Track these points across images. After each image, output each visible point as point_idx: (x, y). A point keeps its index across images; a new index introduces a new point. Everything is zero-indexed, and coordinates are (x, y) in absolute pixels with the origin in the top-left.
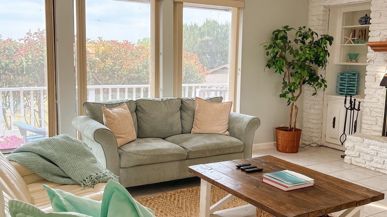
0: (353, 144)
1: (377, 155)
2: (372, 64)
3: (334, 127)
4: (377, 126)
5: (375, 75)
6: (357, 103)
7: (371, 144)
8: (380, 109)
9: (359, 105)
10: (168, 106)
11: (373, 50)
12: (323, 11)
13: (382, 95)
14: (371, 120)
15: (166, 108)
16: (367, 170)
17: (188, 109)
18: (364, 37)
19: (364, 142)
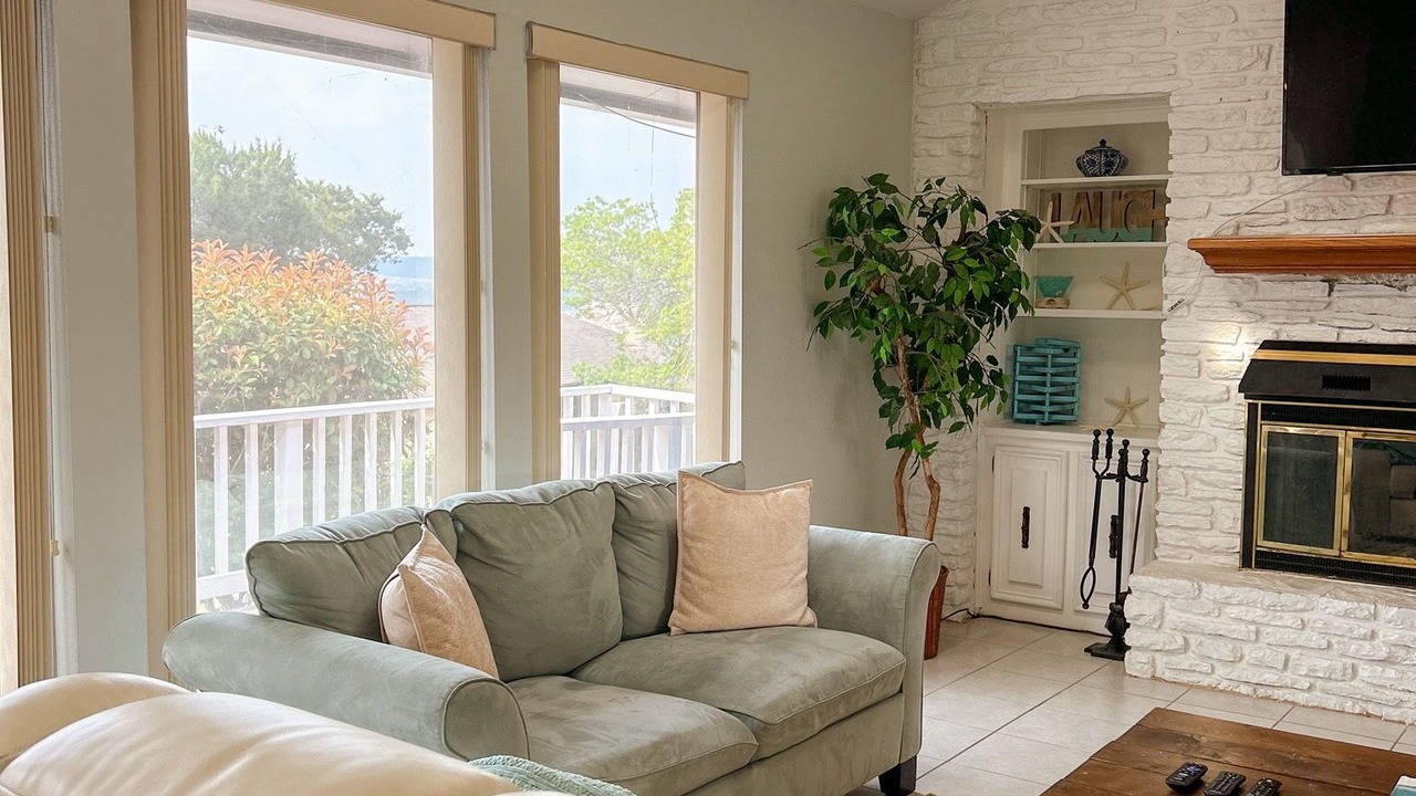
0: (1158, 606)
1: (1257, 640)
2: (1186, 314)
3: (1025, 545)
4: (1212, 533)
5: (1197, 354)
6: (1135, 457)
7: (1230, 601)
8: (1223, 471)
9: (1145, 462)
10: (579, 521)
11: (1212, 266)
12: (973, 124)
13: (1228, 422)
14: (1190, 514)
15: (573, 530)
16: (1222, 697)
17: (643, 525)
18: (1097, 221)
19: (1204, 594)
